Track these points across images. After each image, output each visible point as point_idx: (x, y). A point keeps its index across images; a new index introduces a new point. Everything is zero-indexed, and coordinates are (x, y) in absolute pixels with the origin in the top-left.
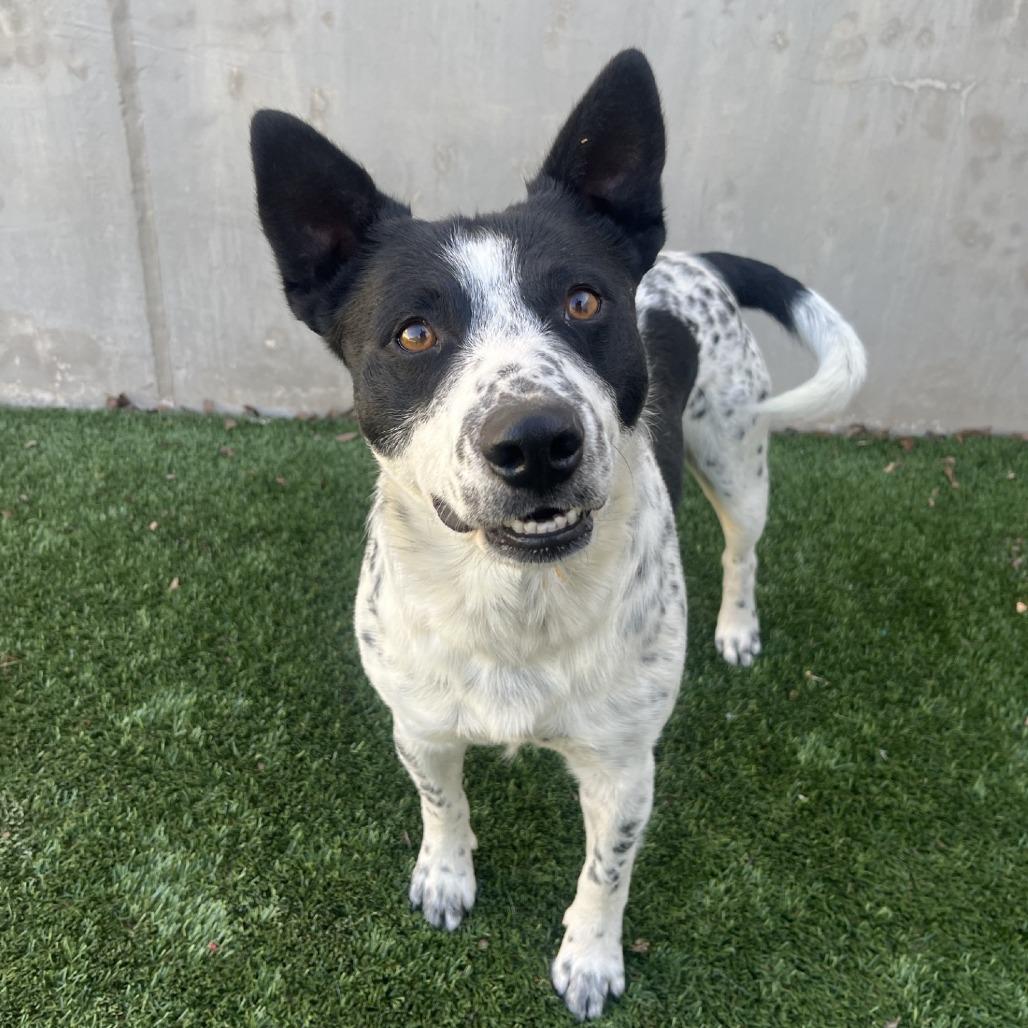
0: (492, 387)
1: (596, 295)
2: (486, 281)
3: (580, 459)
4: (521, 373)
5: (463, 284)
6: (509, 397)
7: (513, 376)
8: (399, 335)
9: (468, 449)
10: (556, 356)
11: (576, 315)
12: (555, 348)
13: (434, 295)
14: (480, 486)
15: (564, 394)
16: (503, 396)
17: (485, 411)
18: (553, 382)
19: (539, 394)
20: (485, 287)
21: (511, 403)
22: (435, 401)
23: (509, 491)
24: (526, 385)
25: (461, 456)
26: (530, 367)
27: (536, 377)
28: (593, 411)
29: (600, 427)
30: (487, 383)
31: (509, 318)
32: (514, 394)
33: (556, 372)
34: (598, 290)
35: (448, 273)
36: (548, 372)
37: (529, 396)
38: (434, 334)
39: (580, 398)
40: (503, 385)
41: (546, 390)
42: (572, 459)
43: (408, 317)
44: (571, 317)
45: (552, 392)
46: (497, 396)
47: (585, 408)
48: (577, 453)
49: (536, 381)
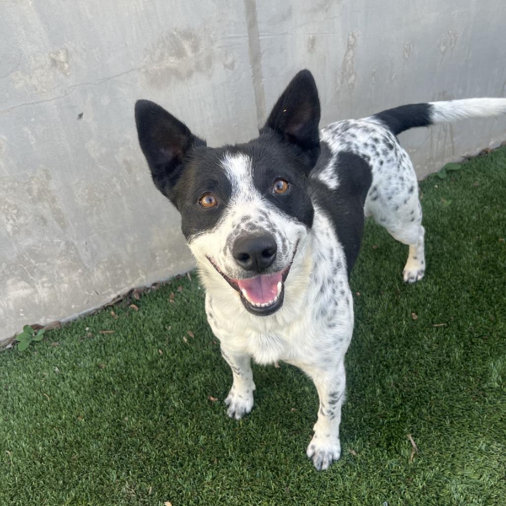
0: (238, 226)
1: (287, 182)
2: (239, 176)
3: (275, 258)
4: (251, 220)
5: (228, 177)
6: (245, 231)
7: (247, 222)
8: (201, 200)
9: (228, 251)
10: (266, 210)
11: (278, 191)
12: (267, 207)
13: (216, 182)
14: (233, 268)
15: (268, 229)
16: (243, 231)
17: (235, 237)
18: (264, 224)
19: (257, 230)
20: (238, 179)
21: (245, 234)
22: (215, 228)
23: (245, 271)
24: (253, 227)
25: (225, 254)
26: (254, 217)
27: (257, 222)
28: (280, 234)
29: (284, 240)
30: (237, 224)
31: (247, 192)
32: (247, 230)
33: (266, 219)
34: (287, 180)
35: (222, 173)
36: (262, 219)
37: (253, 232)
38: (215, 200)
39: (274, 230)
40: (243, 226)
41: (261, 228)
42: (272, 258)
43: (205, 192)
44: (276, 192)
45: (263, 229)
46: (240, 230)
47: (277, 235)
48: (274, 255)
49: (256, 224)
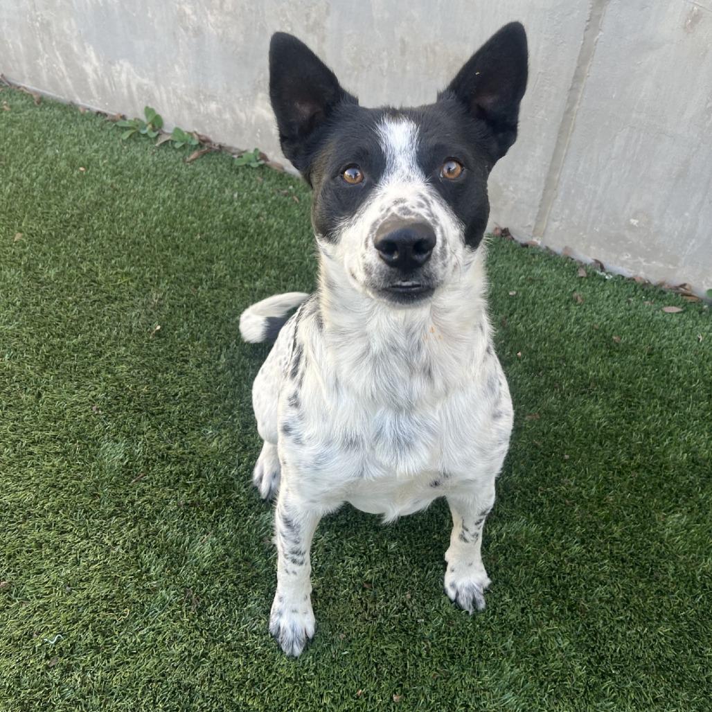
0: (388, 210)
1: (461, 165)
2: (398, 149)
3: (429, 258)
4: (406, 204)
5: (383, 148)
6: (396, 216)
7: (401, 205)
8: (343, 172)
9: (371, 243)
10: (429, 198)
11: (447, 175)
12: (431, 194)
13: (366, 153)
14: (374, 263)
15: (428, 219)
16: (393, 215)
17: (381, 221)
18: (423, 212)
19: (413, 217)
20: (397, 153)
21: (395, 219)
22: (356, 215)
23: (388, 268)
24: (406, 211)
25: (366, 246)
26: (412, 201)
27: (413, 207)
28: (442, 231)
29: (444, 241)
30: (387, 207)
31: (407, 171)
32: (399, 215)
33: (426, 207)
34: (462, 162)
35: (376, 140)
36: (421, 206)
37: (406, 217)
38: (363, 178)
39: (435, 222)
40: (395, 209)
41: (418, 215)
42: (425, 256)
43: (350, 163)
44: (444, 175)
46: (389, 214)
47: (438, 230)
48: (428, 253)
49: (413, 210)
